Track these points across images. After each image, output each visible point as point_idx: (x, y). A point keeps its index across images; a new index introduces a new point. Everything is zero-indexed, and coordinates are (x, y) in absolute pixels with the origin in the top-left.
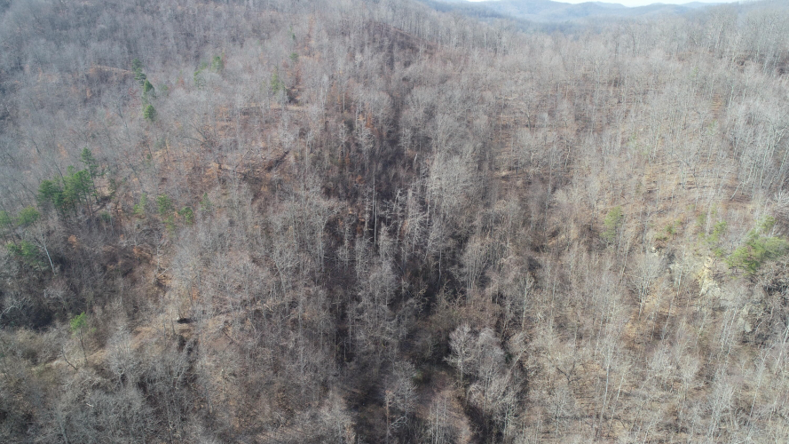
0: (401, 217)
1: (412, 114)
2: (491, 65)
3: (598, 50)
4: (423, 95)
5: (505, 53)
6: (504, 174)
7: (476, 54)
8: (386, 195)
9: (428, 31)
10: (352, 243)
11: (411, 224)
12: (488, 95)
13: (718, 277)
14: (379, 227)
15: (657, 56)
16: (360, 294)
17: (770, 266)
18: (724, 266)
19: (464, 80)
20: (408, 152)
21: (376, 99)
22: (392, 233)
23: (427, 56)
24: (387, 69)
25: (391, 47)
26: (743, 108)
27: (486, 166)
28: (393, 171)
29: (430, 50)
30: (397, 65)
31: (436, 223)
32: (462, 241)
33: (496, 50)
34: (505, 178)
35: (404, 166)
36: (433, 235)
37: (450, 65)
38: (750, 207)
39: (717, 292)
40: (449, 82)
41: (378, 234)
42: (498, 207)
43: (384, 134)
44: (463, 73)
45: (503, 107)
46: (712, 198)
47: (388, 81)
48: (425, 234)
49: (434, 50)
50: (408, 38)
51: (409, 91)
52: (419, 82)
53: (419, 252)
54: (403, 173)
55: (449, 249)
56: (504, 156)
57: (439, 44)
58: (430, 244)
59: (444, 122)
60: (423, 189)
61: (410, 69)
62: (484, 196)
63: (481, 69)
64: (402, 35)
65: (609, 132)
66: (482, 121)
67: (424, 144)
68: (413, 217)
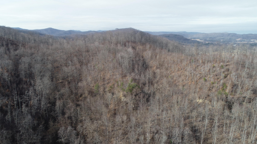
0: (29, 100)
1: (23, 67)
2: (48, 49)
3: (80, 43)
4: (25, 60)
5: (52, 45)
6: (61, 81)
7: (42, 45)
8: (21, 93)
9: (21, 39)
10: (12, 112)
11: (34, 101)
12: (50, 58)
13: (125, 96)
14: (22, 105)
15: (97, 44)
16: (20, 129)
17: (134, 90)
18: (125, 93)
19: (40, 54)
20: (24, 79)
21: (7, 62)
22: (27, 106)
23: (23, 47)
24: (8, 52)
25: (7, 45)
26: (120, 55)
27: (54, 79)
28: (21, 86)
29: (24, 45)
30: (12, 51)
31: (43, 99)
32: (54, 104)
33: (48, 44)
35: (25, 84)
36: (43, 103)
37: (33, 50)
38: (127, 78)
39: (125, 100)
40: (34, 55)
41: (21, 107)
42: (63, 91)
43: (13, 74)
44: (39, 52)
45: (55, 61)
46: (118, 77)
47: (10, 56)
48: (40, 104)
49: (25, 45)
50: (13, 41)
51: (20, 58)
52: (21, 56)
53: (38, 110)
54: (25, 86)
55: (49, 107)
56: (60, 75)
57: (26, 43)
58: (42, 106)
59: (37, 67)
60: (35, 90)
61: (17, 51)
62: (56, 89)
63: (45, 50)
64: (10, 41)
65: (89, 65)
66: (50, 66)
67: (31, 75)
68: (34, 99)
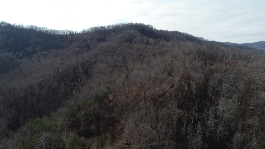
0: (206, 120)
1: (213, 82)
2: (246, 66)
4: (217, 76)
5: (253, 62)
6: (252, 108)
7: (240, 62)
8: (201, 110)
9: (220, 54)
10: (187, 127)
11: (211, 122)
12: (245, 77)
14: (197, 122)
16: (188, 147)
19: (235, 71)
20: (210, 95)
21: (199, 76)
22: (202, 125)
23: (220, 62)
24: (204, 66)
25: (206, 59)
27: (244, 104)
28: (204, 102)
29: (221, 60)
30: (208, 65)
31: (221, 124)
32: (232, 133)
33: (248, 61)
34: (253, 110)
35: (208, 101)
36: (219, 129)
37: (229, 66)
40: (228, 72)
41: (197, 125)
42: (249, 121)
43: (202, 88)
44: (234, 68)
45: (251, 82)
47: (204, 70)
48: (216, 128)
49: (222, 60)
50: (212, 56)
51: (212, 74)
52: (216, 71)
53: (213, 134)
54: (208, 103)
55: (226, 135)
56: (252, 101)
57: (225, 58)
58: (218, 132)
59: (225, 86)
60: (216, 110)
61: (213, 66)
62: (243, 116)
63: (242, 67)
64: (210, 55)
66: (242, 87)
67: (217, 94)
68: (211, 120)
